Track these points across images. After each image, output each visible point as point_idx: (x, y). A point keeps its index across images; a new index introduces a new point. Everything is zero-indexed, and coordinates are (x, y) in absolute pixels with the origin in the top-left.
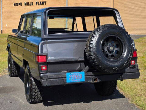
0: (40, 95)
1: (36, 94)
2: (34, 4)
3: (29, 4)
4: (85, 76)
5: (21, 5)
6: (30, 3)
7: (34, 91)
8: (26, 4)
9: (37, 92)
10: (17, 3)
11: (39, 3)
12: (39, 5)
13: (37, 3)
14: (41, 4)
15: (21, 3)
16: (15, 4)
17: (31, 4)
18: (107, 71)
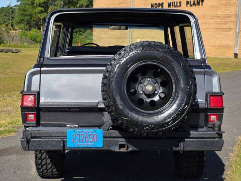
0: (50, 165)
1: (44, 162)
3: (175, 4)
4: (104, 137)
6: (177, 2)
7: (39, 157)
9: (44, 159)
10: (156, 4)
11: (192, 3)
12: (191, 6)
13: (188, 3)
14: (194, 4)
15: (163, 4)
16: (152, 6)
17: (178, 4)
18: (134, 131)
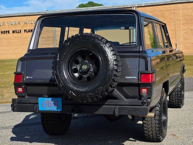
2: (23, 31)
3: (17, 32)
5: (9, 33)
8: (13, 32)
10: (4, 31)
11: (28, 31)
12: (27, 32)
13: (25, 31)
14: (29, 31)
15: (9, 31)
16: (2, 32)
17: (19, 31)
